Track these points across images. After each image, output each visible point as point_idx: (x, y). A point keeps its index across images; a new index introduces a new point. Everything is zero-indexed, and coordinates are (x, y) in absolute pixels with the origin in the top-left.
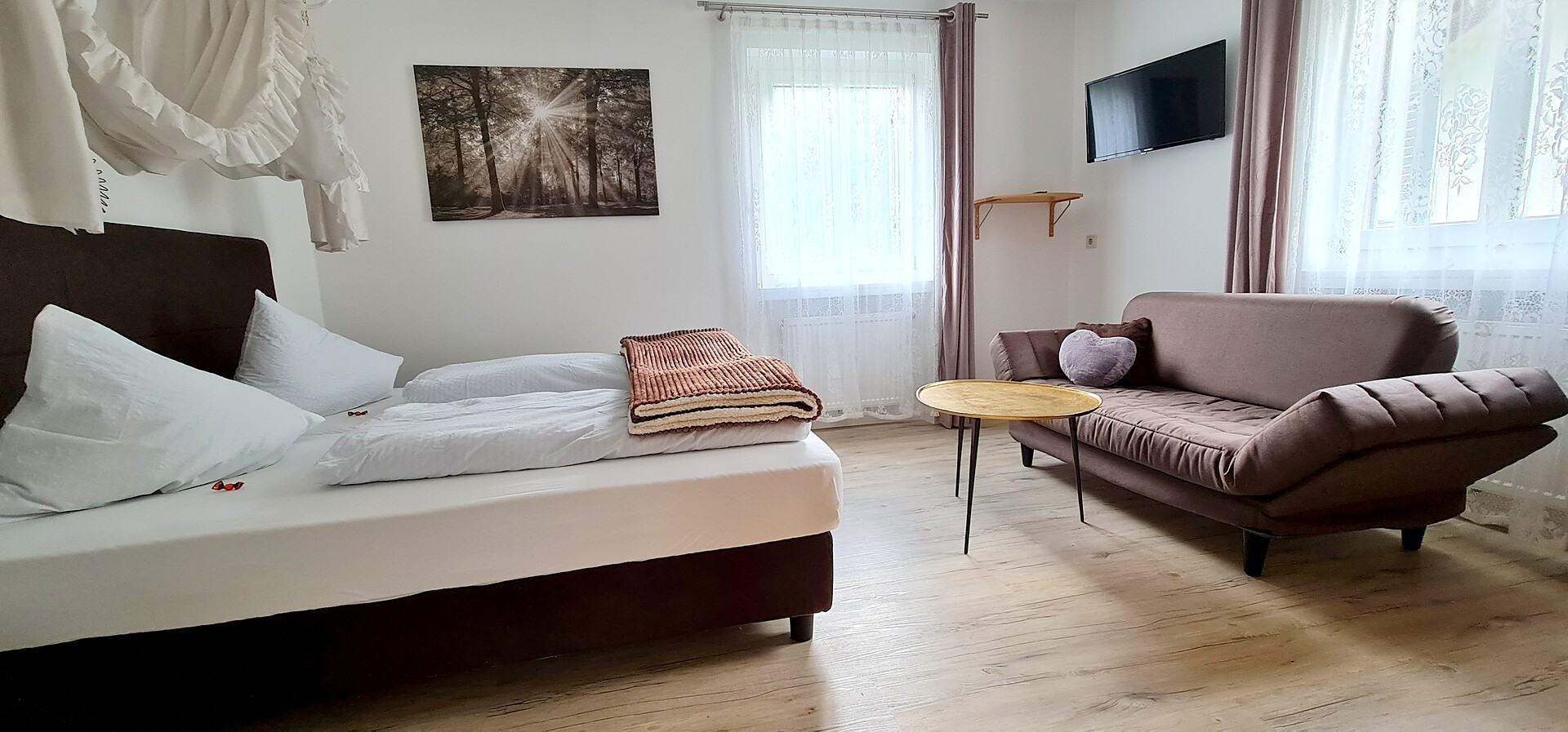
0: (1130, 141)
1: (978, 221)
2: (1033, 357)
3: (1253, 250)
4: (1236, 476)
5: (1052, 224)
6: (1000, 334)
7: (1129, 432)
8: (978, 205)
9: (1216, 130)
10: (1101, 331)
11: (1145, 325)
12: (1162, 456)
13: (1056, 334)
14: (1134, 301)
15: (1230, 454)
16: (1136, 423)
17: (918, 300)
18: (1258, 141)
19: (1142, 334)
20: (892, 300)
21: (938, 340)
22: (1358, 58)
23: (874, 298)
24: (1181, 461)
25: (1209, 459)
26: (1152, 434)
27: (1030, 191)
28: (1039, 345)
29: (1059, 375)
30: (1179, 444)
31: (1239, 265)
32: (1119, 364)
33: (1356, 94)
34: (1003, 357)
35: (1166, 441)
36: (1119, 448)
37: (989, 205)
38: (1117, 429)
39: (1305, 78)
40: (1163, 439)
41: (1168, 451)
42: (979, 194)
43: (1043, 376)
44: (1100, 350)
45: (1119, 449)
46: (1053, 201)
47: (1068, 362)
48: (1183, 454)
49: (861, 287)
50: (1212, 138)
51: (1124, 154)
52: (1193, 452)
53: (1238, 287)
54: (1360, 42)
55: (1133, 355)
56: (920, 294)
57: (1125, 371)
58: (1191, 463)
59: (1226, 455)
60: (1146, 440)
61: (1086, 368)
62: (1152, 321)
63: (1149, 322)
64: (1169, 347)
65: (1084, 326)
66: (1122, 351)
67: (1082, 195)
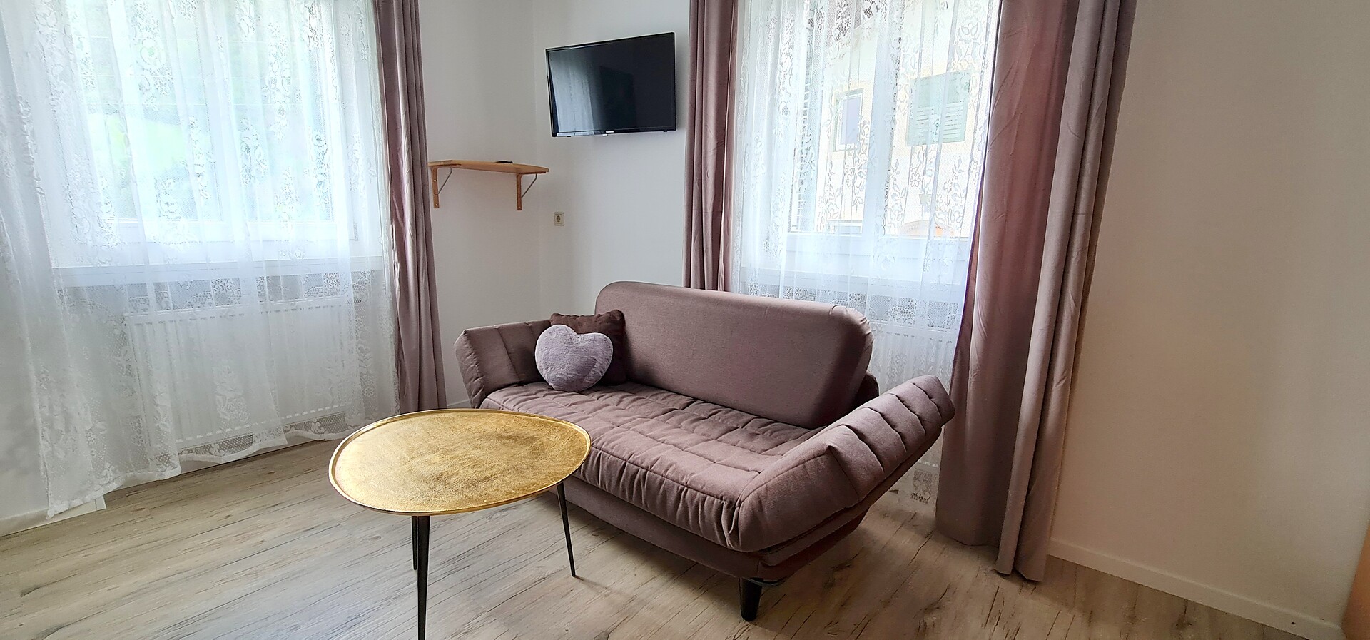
0: (586, 121)
1: (435, 184)
2: (506, 359)
3: (707, 245)
4: (741, 535)
5: (519, 197)
6: (466, 332)
7: (619, 468)
8: (435, 168)
9: (667, 123)
10: (577, 324)
11: (618, 318)
12: (658, 501)
13: (531, 327)
14: (605, 291)
15: (732, 505)
16: (626, 457)
17: (362, 282)
18: (708, 139)
19: (615, 327)
20: (323, 282)
21: (392, 329)
22: (782, 77)
23: (292, 281)
24: (679, 510)
25: (710, 510)
26: (646, 472)
27: (493, 158)
28: (513, 344)
29: (536, 378)
30: (676, 489)
31: (696, 259)
32: (597, 365)
33: (781, 109)
34: (471, 362)
35: (661, 484)
36: (609, 485)
37: (448, 169)
38: (605, 466)
39: (742, 85)
40: (659, 479)
41: (665, 496)
42: (435, 153)
43: (518, 381)
44: (578, 350)
45: (610, 487)
46: (520, 173)
47: (545, 364)
48: (681, 502)
49: (271, 264)
50: (665, 130)
51: (582, 133)
52: (692, 500)
53: (696, 284)
54: (783, 61)
55: (610, 354)
56: (363, 274)
57: (604, 372)
58: (690, 513)
59: (728, 507)
60: (639, 481)
61: (564, 371)
62: (624, 313)
63: (622, 315)
64: (642, 340)
65: (560, 319)
66: (599, 348)
67: (548, 170)
